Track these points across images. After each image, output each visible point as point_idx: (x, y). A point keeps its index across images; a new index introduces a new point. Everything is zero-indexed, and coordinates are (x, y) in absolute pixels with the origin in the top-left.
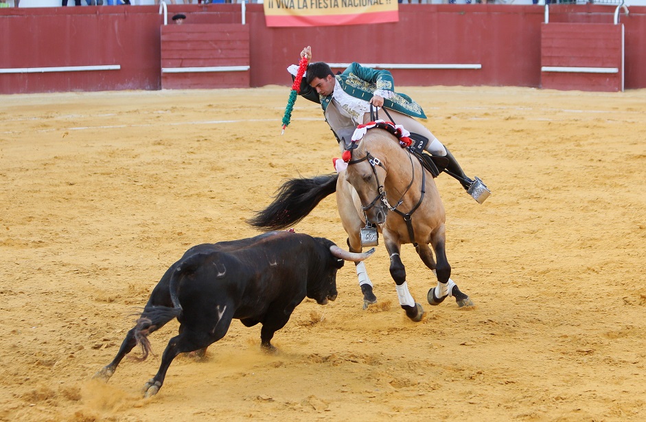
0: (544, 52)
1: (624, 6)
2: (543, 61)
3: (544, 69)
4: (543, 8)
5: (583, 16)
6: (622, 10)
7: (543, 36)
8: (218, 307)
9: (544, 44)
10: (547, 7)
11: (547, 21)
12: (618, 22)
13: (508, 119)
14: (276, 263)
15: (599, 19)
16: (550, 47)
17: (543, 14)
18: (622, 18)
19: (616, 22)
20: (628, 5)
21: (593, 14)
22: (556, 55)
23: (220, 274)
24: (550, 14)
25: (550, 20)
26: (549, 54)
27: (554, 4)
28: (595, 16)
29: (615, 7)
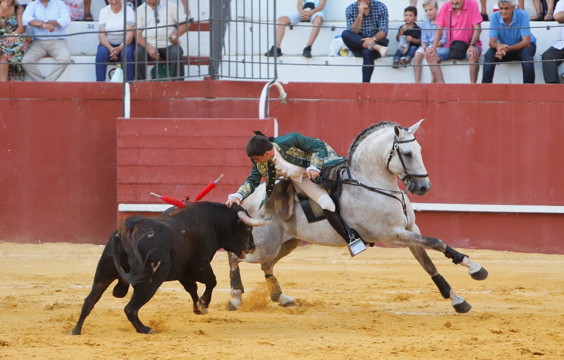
0: (122, 175)
1: (276, 83)
2: (120, 191)
3: (122, 207)
4: (120, 88)
5: (197, 102)
6: (274, 91)
7: (120, 143)
8: (152, 264)
9: (122, 158)
10: (127, 85)
11: (127, 115)
12: (266, 116)
13: (52, 308)
14: (184, 231)
15: (229, 109)
16: (135, 165)
17: (122, 101)
18: (274, 108)
19: (262, 116)
20: (286, 82)
21: (217, 99)
22: (146, 181)
23: (150, 236)
24: (132, 101)
25: (132, 115)
26: (133, 179)
27: (141, 81)
28: (221, 102)
29: (259, 86)
